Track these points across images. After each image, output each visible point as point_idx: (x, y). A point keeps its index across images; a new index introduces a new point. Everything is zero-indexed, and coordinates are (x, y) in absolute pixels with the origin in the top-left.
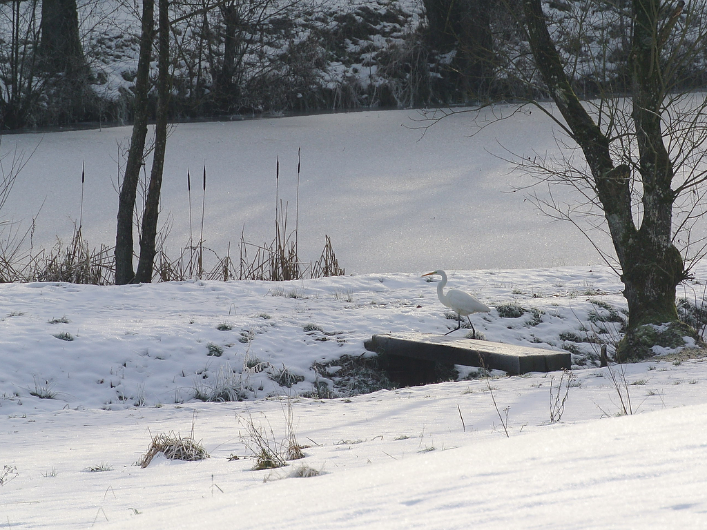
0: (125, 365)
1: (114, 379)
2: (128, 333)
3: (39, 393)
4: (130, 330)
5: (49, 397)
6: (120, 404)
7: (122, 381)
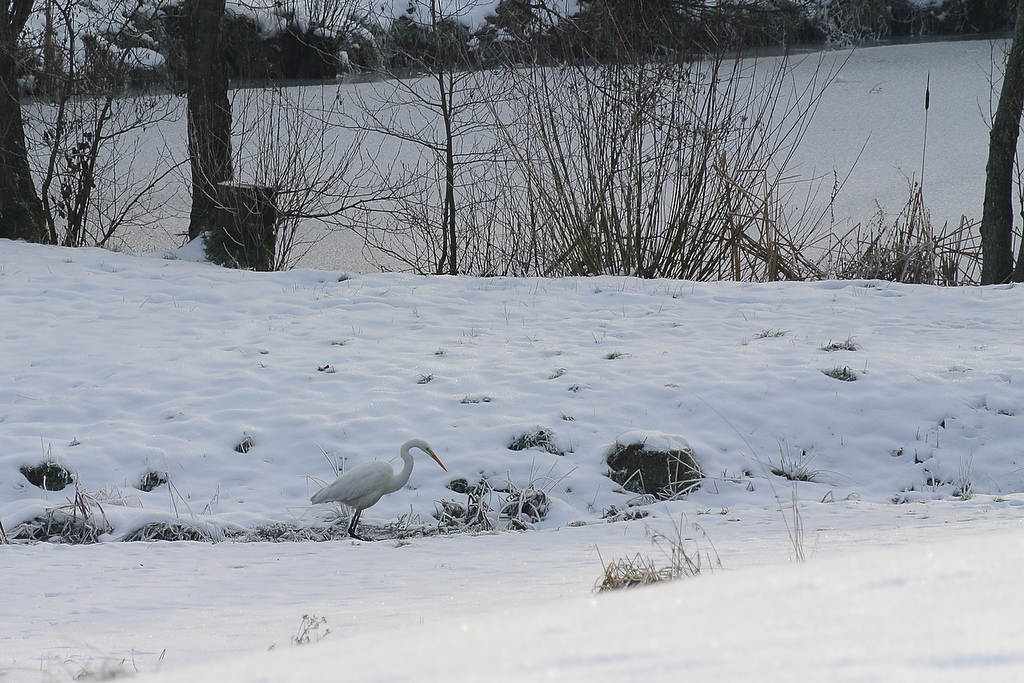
0: (943, 425)
1: (921, 448)
2: (955, 369)
3: (787, 471)
4: (959, 363)
5: (805, 478)
6: (927, 492)
7: (936, 452)
